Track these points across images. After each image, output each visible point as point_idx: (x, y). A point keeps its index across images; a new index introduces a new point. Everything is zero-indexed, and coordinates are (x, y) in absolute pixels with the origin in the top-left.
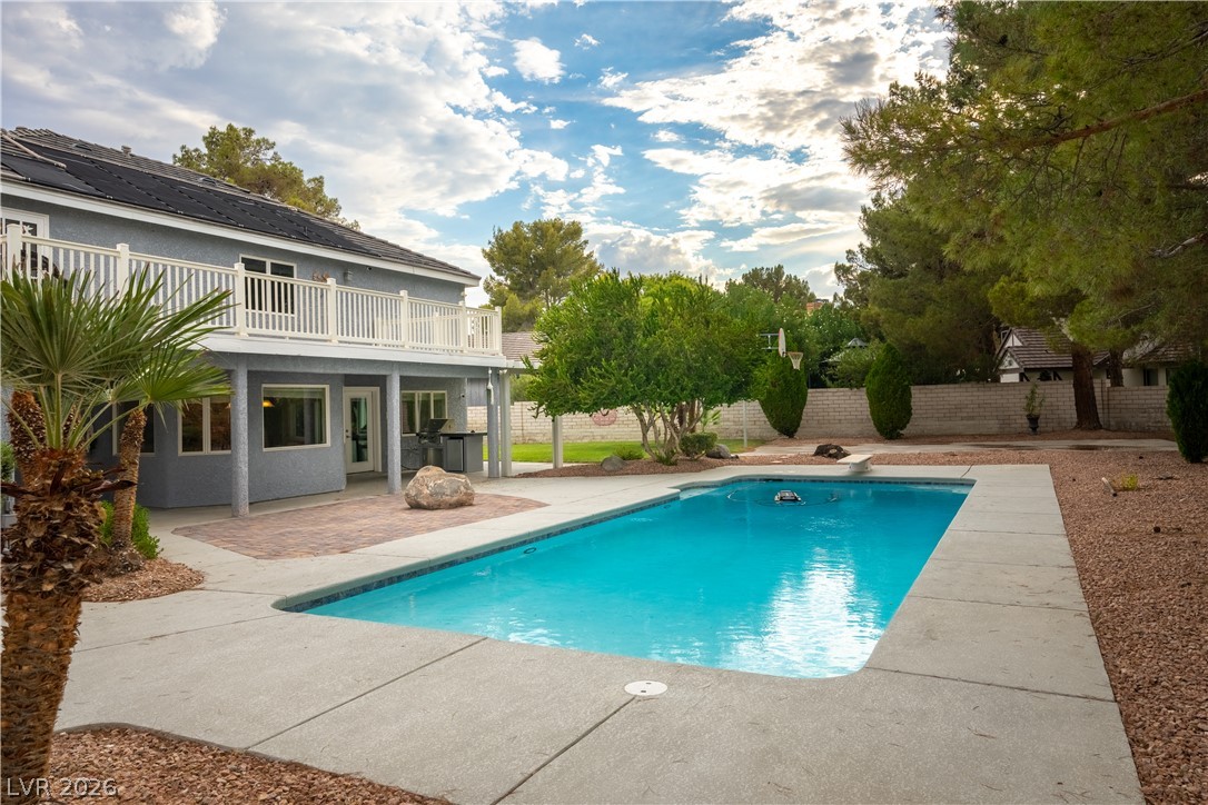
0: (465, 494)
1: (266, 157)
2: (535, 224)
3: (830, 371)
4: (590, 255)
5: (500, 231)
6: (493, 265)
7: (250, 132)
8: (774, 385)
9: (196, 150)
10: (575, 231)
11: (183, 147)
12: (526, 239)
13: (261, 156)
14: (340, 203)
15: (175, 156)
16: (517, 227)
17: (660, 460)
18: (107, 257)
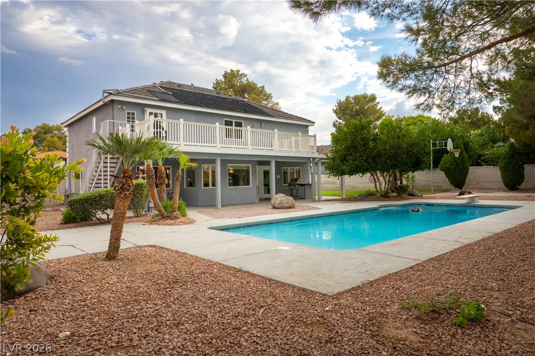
0: (291, 204)
1: (244, 80)
2: (355, 96)
3: (483, 158)
4: (381, 108)
5: (340, 101)
6: (337, 115)
7: (238, 71)
8: (451, 165)
9: (221, 80)
10: (373, 98)
11: (216, 79)
12: (351, 103)
13: (243, 80)
14: (272, 95)
15: (214, 83)
16: (347, 98)
17: (382, 196)
18: (177, 124)
